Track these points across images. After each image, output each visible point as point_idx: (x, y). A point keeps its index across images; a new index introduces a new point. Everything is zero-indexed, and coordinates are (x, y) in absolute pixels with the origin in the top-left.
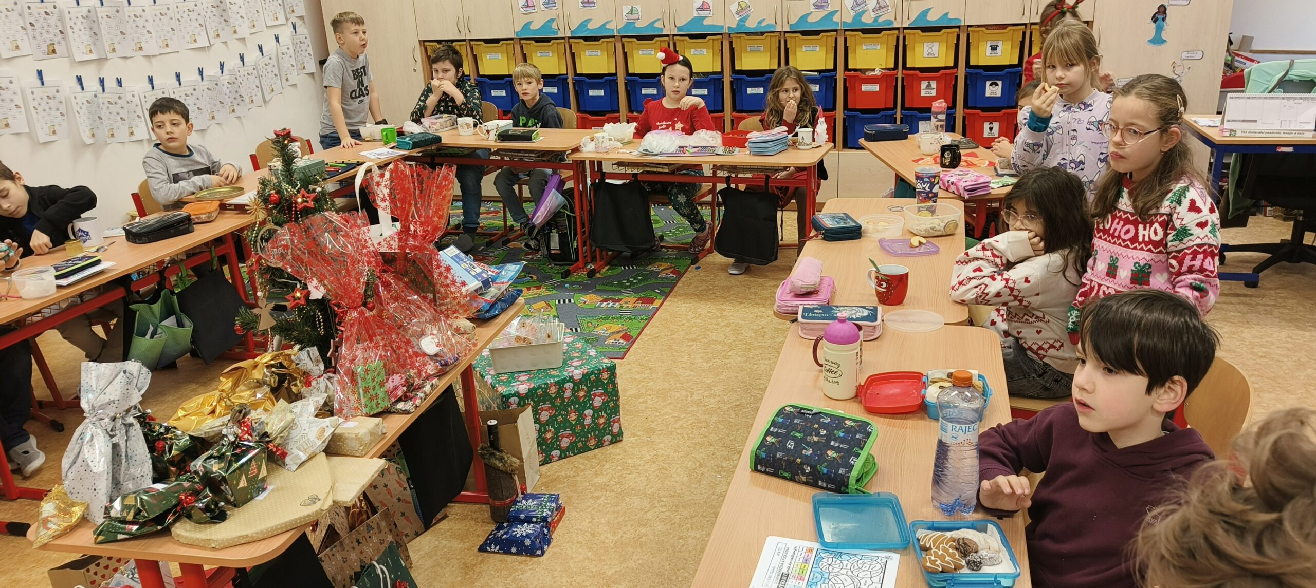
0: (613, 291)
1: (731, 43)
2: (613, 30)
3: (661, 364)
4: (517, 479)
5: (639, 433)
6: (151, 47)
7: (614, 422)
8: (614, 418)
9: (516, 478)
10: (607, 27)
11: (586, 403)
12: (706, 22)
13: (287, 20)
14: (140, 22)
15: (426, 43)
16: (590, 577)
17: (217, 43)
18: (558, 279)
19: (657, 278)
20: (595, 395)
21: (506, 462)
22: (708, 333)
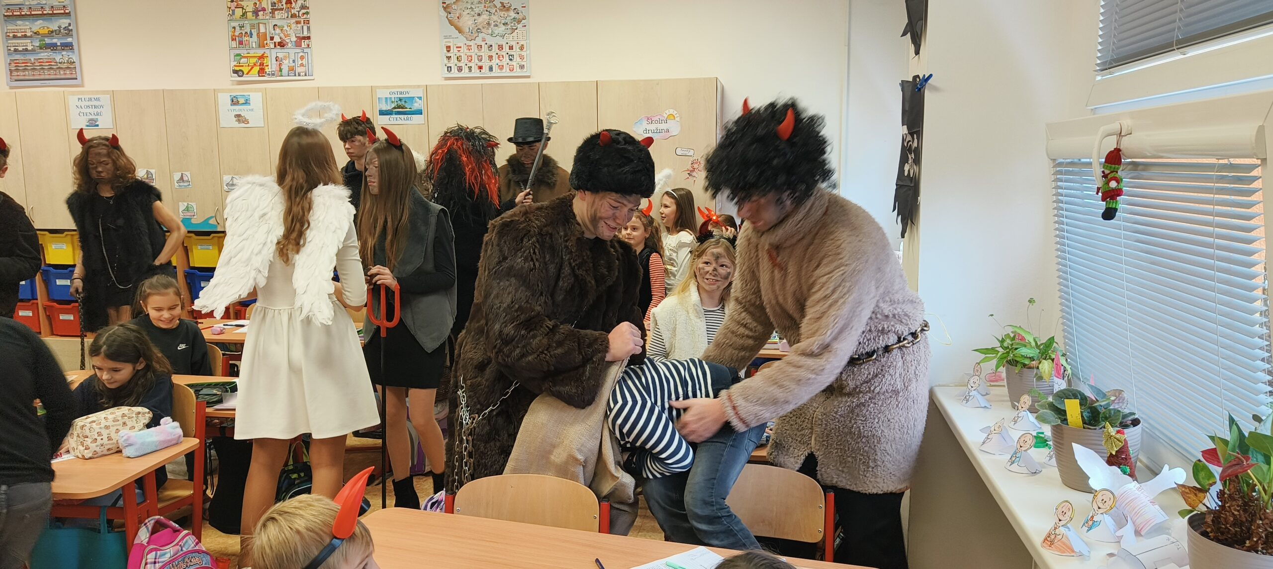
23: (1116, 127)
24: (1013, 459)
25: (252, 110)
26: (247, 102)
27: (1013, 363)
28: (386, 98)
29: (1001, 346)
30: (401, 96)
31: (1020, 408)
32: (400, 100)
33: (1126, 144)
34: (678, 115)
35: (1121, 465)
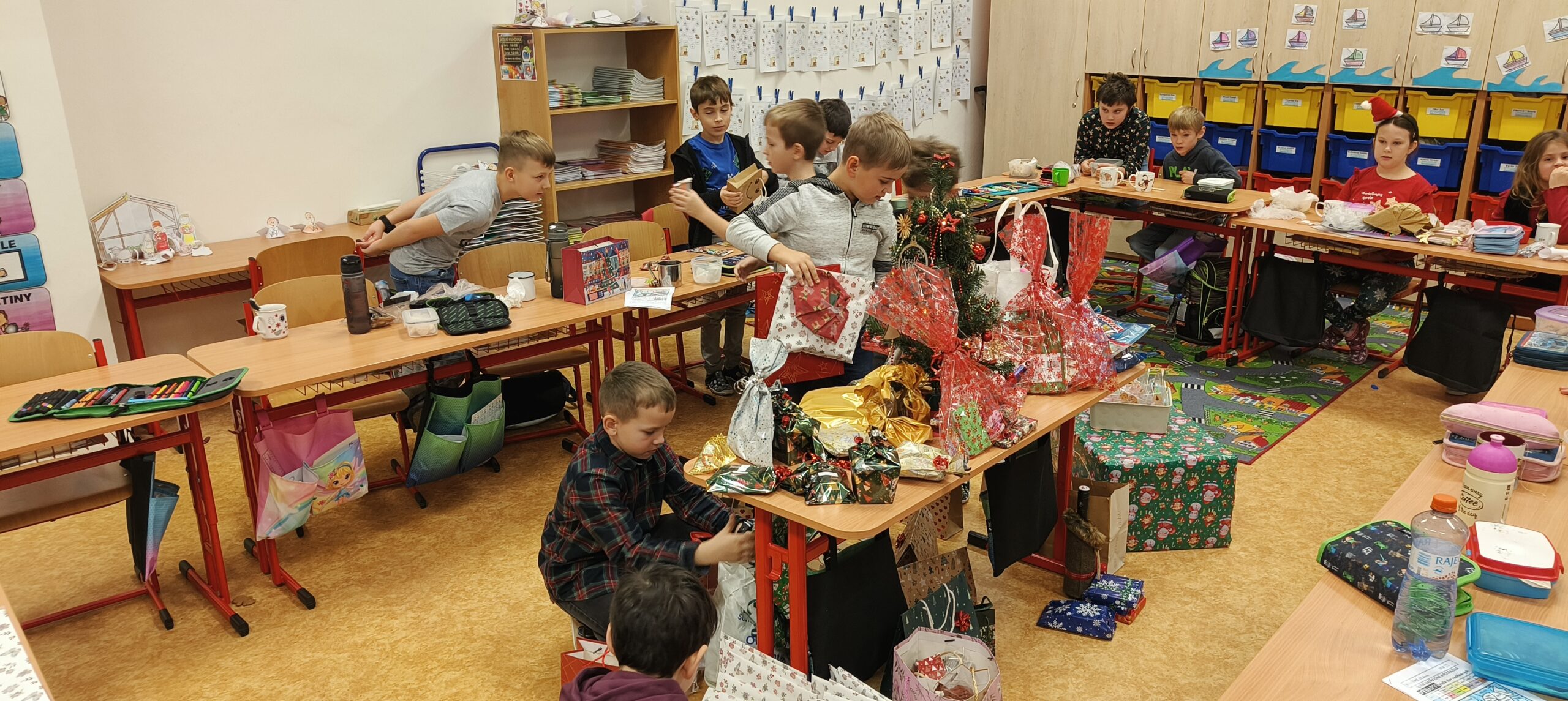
0: (1255, 387)
1: (1488, 104)
2: (1324, 77)
3: (1298, 481)
4: (1099, 556)
5: (1250, 549)
6: (824, 64)
7: (1224, 523)
8: (1224, 519)
9: (1098, 554)
10: (1317, 72)
11: (1195, 495)
12: (1456, 75)
13: (952, 42)
14: (820, 38)
15: (1092, 77)
16: (1159, 679)
17: (882, 62)
18: (1191, 360)
19: (1317, 382)
20: (1207, 488)
21: (1091, 533)
22: (1370, 459)
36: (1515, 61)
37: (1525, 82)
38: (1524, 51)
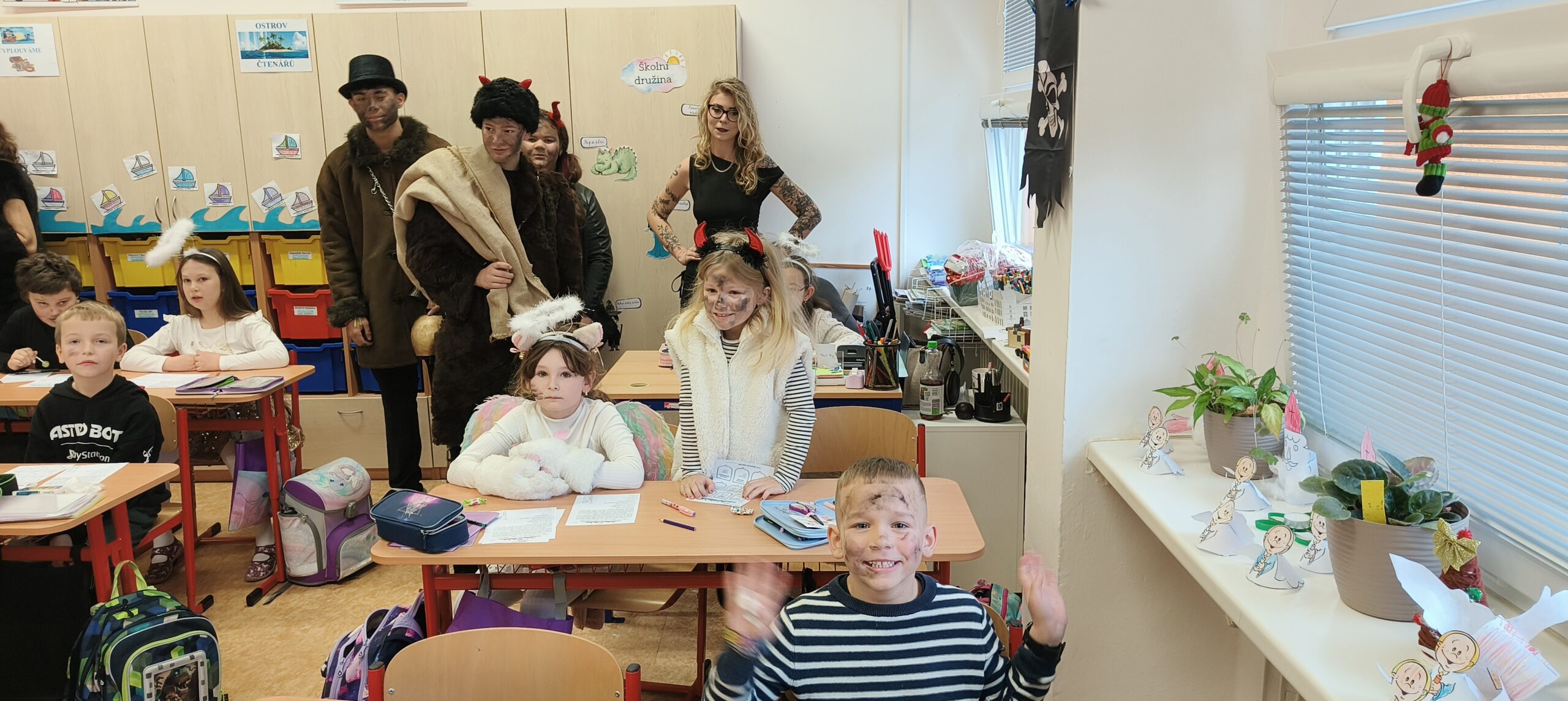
1: (101, 248)
12: (58, 218)
23: (1441, 44)
24: (1262, 566)
25: (38, 50)
26: (28, 39)
27: (1220, 409)
28: (251, 33)
29: (1196, 384)
30: (274, 30)
31: (1238, 477)
32: (273, 36)
33: (1456, 74)
34: (683, 58)
35: (1468, 585)
36: (109, 201)
37: (125, 222)
38: (115, 190)
